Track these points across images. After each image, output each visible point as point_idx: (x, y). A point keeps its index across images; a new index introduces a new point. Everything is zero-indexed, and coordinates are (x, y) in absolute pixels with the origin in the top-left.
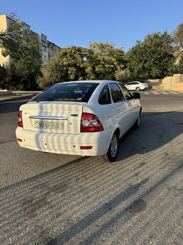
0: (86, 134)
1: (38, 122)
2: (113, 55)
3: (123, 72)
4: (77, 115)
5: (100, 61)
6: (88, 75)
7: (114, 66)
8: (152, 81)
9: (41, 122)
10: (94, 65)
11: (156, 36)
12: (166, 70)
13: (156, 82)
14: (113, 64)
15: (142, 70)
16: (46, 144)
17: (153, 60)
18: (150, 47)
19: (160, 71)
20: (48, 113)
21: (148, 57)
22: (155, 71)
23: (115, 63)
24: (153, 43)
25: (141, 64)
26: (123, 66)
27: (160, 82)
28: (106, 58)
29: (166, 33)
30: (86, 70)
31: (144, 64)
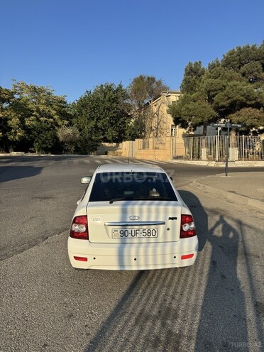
0: (186, 240)
1: (119, 230)
2: (51, 105)
3: (69, 131)
4: (176, 218)
5: (33, 111)
6: (13, 131)
7: (54, 120)
8: (107, 144)
9: (124, 230)
10: (22, 115)
11: (109, 88)
12: (123, 132)
13: (112, 147)
14: (52, 118)
15: (94, 129)
16: (135, 259)
17: (108, 118)
18: (103, 102)
19: (117, 134)
20: (137, 218)
21: (102, 114)
22: (111, 133)
23: (56, 117)
24: (107, 97)
25: (93, 123)
26: (66, 122)
27: (117, 147)
28: (42, 108)
29: (120, 86)
30: (10, 123)
31: (96, 122)
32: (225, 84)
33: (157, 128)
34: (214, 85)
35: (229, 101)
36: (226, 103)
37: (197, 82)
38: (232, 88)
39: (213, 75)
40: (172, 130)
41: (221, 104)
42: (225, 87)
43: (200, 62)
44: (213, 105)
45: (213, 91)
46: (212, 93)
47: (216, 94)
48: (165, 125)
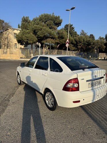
1: (90, 83)
32: (42, 28)
33: (8, 45)
34: (37, 28)
35: (43, 35)
36: (42, 36)
37: (28, 26)
38: (44, 29)
39: (36, 23)
40: (15, 46)
41: (40, 36)
42: (41, 29)
43: (28, 17)
44: (37, 36)
45: (37, 30)
46: (36, 31)
47: (38, 32)
48: (12, 44)
